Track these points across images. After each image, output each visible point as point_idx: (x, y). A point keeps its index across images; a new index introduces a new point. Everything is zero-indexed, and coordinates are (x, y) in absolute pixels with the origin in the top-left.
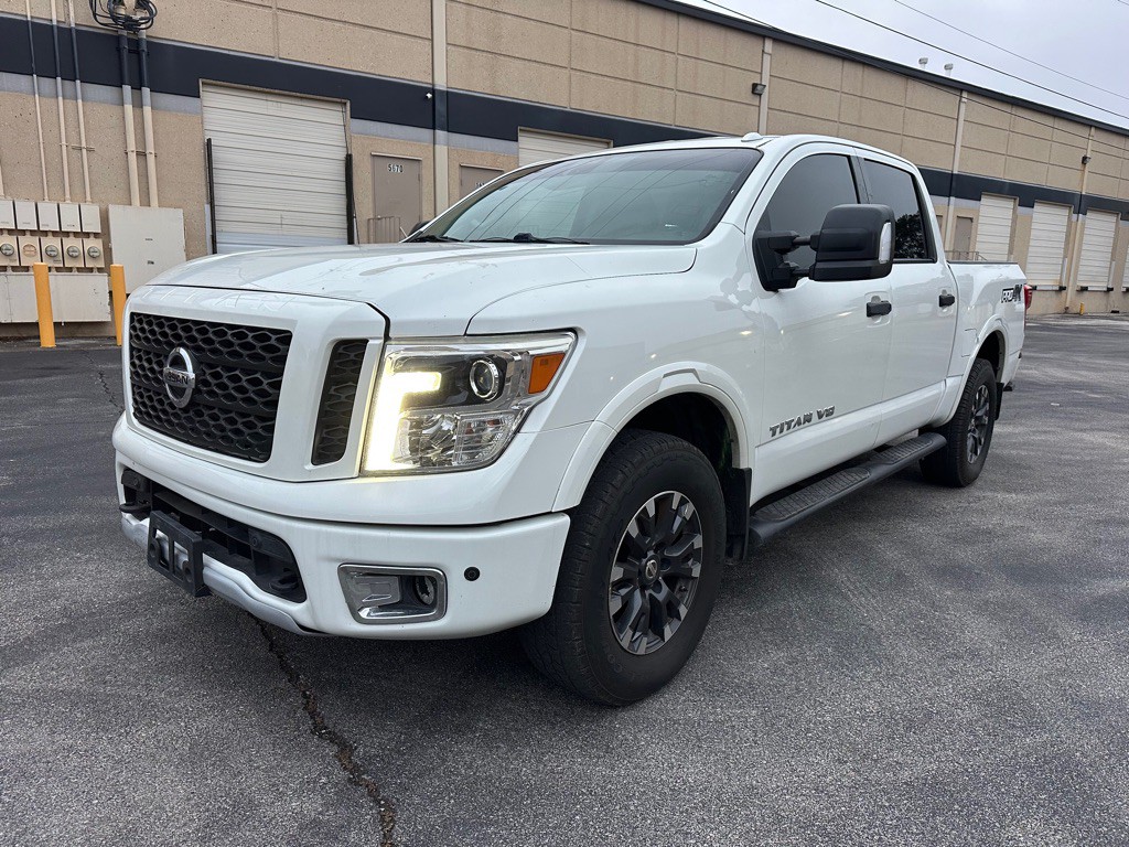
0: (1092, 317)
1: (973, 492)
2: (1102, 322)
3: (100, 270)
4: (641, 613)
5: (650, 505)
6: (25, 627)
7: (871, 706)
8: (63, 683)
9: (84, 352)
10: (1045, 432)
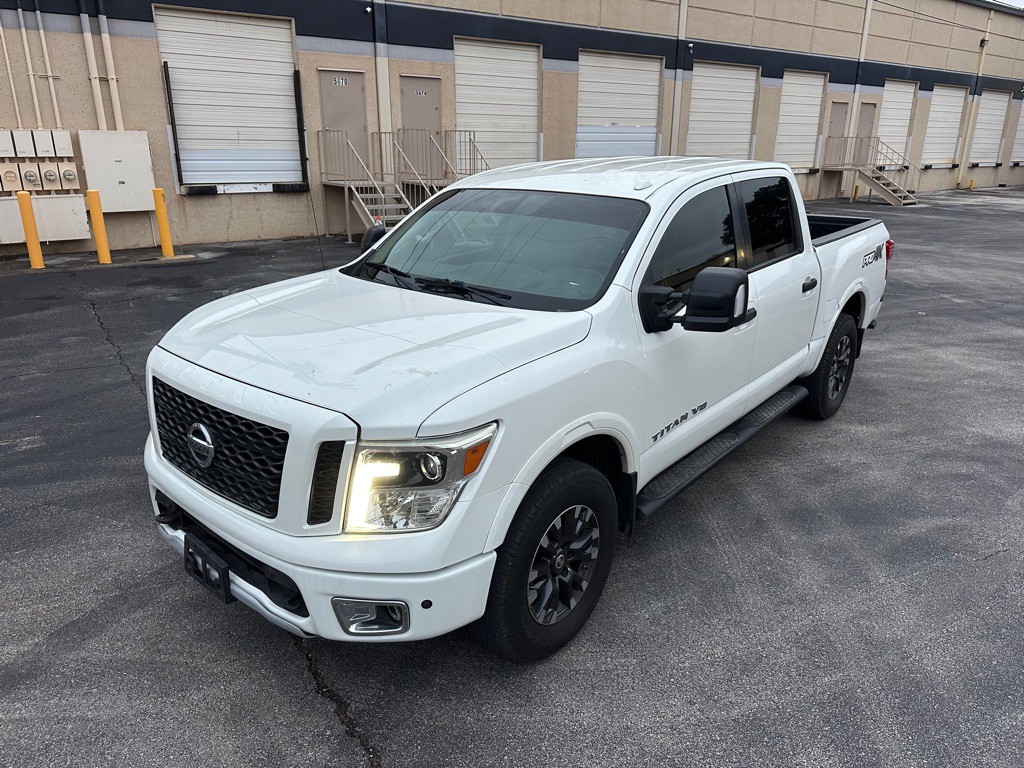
0: (981, 193)
1: (833, 424)
2: (989, 199)
3: (76, 191)
4: (552, 595)
5: (557, 522)
6: (89, 600)
7: (719, 651)
8: (128, 653)
9: (73, 274)
10: (906, 349)
